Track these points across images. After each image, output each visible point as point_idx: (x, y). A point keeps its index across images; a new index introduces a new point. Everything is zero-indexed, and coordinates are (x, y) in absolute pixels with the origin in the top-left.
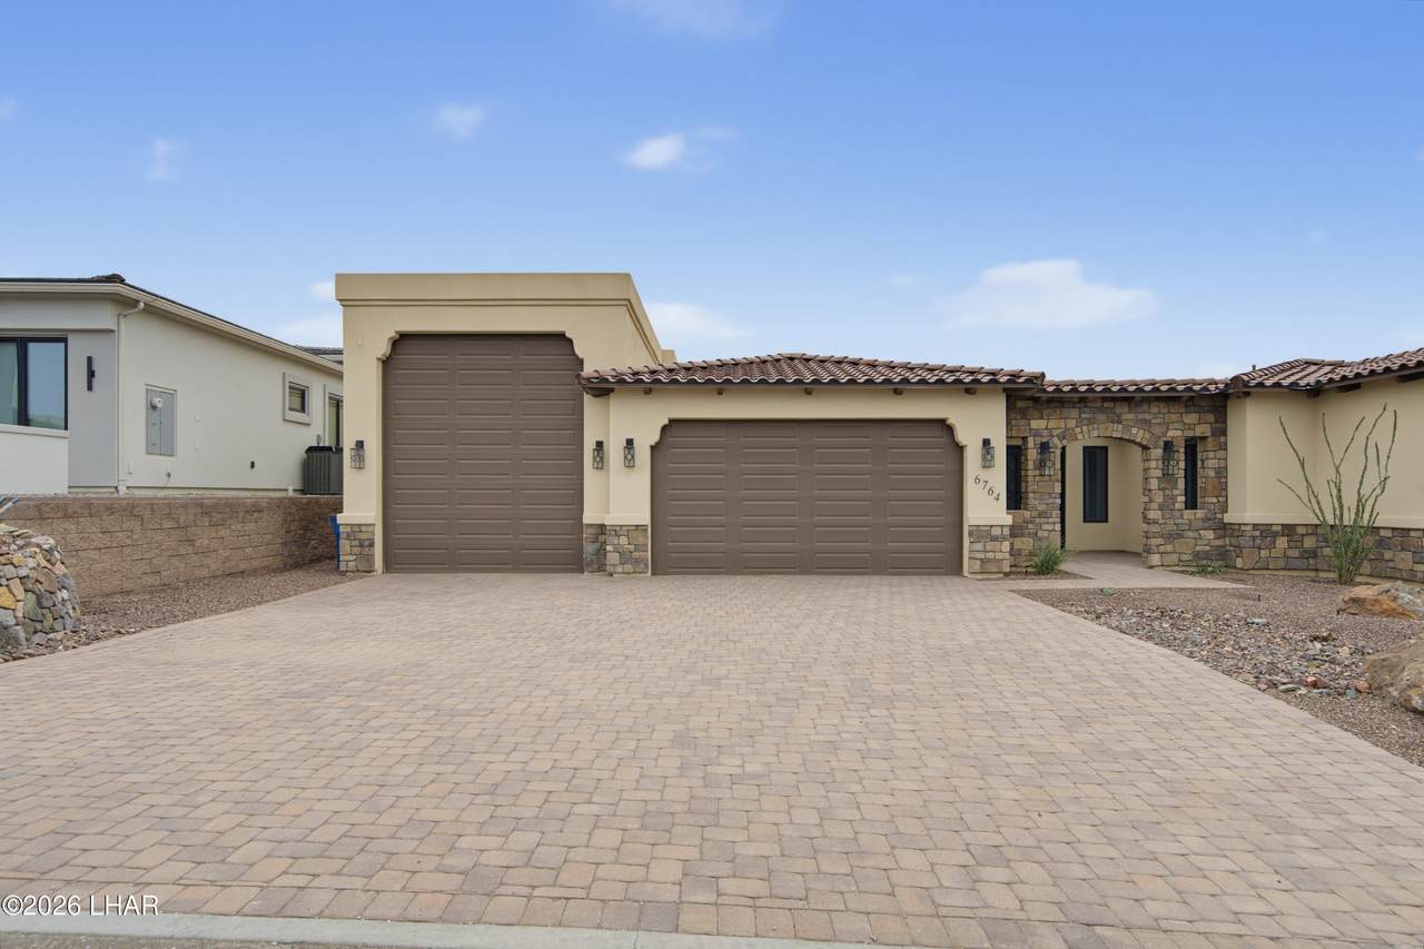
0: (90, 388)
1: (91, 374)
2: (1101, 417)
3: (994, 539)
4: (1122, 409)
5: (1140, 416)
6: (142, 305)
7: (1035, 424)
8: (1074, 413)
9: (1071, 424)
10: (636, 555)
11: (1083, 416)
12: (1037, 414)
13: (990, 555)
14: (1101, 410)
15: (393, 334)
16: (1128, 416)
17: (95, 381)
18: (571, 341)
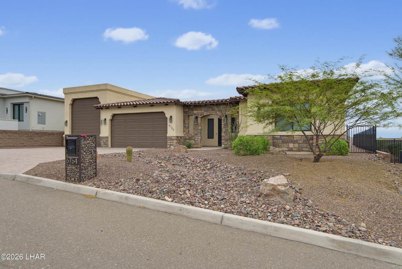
0: (26, 112)
1: (26, 110)
2: (210, 109)
3: (173, 140)
4: (215, 107)
5: (219, 109)
6: (33, 97)
7: (195, 112)
8: (204, 109)
9: (203, 111)
10: (106, 143)
11: (206, 109)
12: (195, 109)
13: (172, 144)
14: (210, 107)
15: (71, 99)
16: (216, 109)
17: (27, 111)
18: (98, 98)
